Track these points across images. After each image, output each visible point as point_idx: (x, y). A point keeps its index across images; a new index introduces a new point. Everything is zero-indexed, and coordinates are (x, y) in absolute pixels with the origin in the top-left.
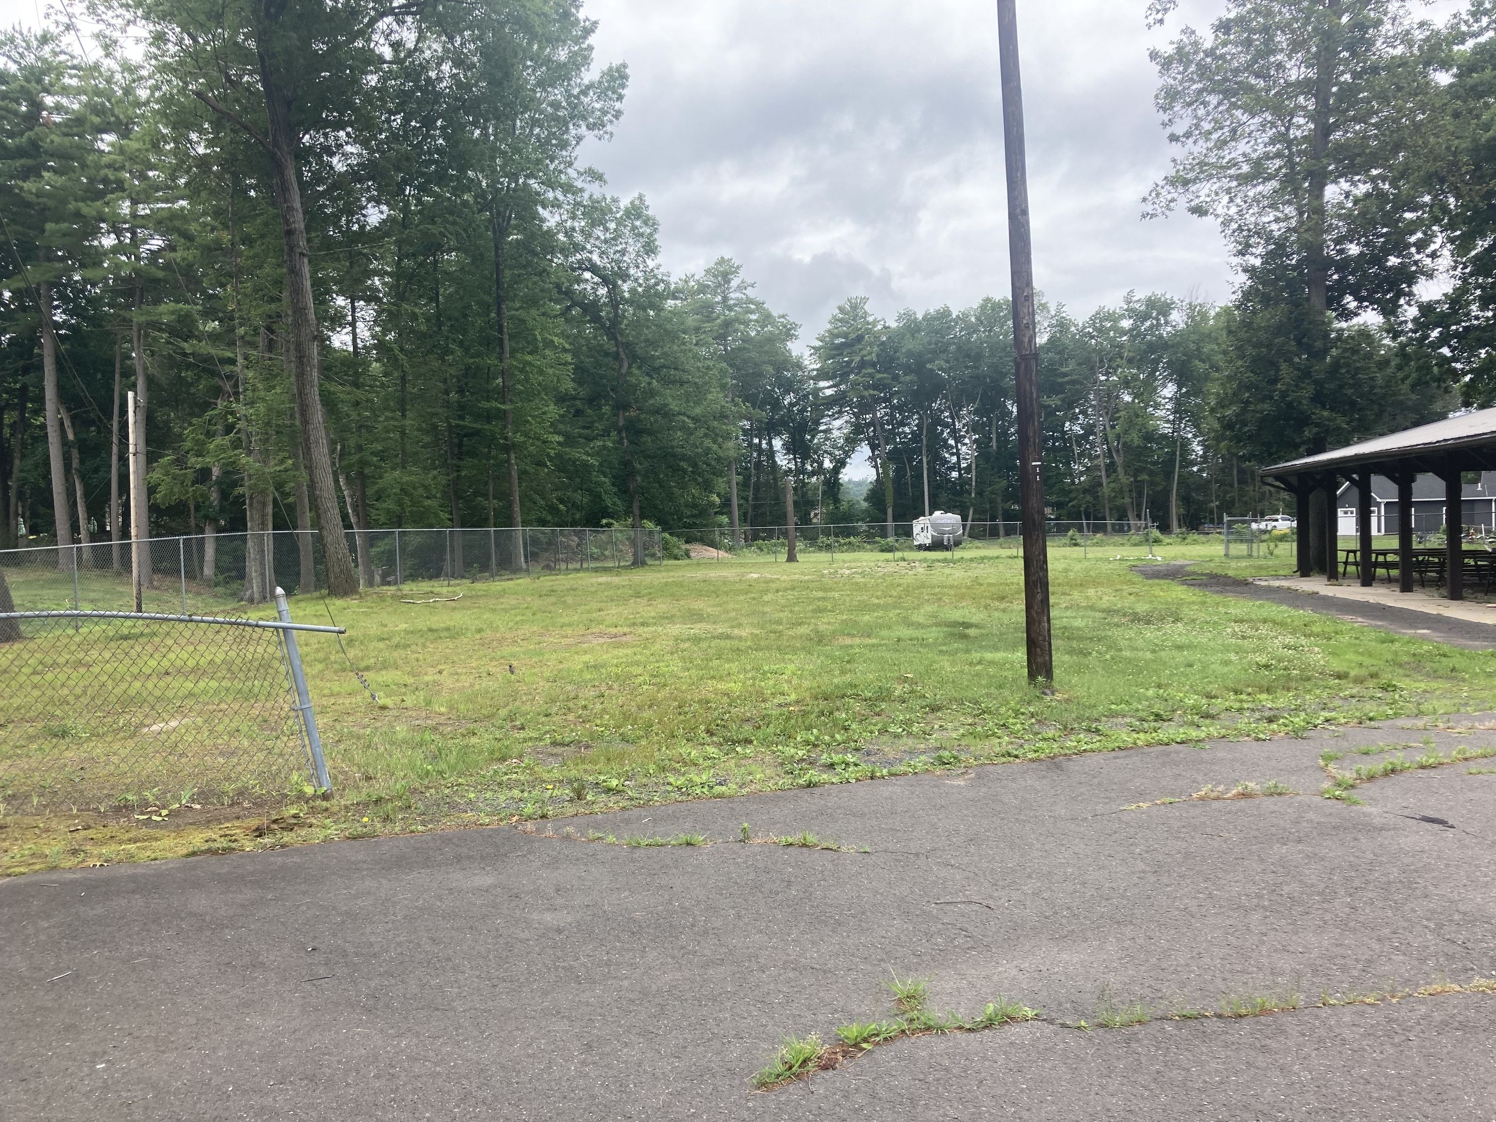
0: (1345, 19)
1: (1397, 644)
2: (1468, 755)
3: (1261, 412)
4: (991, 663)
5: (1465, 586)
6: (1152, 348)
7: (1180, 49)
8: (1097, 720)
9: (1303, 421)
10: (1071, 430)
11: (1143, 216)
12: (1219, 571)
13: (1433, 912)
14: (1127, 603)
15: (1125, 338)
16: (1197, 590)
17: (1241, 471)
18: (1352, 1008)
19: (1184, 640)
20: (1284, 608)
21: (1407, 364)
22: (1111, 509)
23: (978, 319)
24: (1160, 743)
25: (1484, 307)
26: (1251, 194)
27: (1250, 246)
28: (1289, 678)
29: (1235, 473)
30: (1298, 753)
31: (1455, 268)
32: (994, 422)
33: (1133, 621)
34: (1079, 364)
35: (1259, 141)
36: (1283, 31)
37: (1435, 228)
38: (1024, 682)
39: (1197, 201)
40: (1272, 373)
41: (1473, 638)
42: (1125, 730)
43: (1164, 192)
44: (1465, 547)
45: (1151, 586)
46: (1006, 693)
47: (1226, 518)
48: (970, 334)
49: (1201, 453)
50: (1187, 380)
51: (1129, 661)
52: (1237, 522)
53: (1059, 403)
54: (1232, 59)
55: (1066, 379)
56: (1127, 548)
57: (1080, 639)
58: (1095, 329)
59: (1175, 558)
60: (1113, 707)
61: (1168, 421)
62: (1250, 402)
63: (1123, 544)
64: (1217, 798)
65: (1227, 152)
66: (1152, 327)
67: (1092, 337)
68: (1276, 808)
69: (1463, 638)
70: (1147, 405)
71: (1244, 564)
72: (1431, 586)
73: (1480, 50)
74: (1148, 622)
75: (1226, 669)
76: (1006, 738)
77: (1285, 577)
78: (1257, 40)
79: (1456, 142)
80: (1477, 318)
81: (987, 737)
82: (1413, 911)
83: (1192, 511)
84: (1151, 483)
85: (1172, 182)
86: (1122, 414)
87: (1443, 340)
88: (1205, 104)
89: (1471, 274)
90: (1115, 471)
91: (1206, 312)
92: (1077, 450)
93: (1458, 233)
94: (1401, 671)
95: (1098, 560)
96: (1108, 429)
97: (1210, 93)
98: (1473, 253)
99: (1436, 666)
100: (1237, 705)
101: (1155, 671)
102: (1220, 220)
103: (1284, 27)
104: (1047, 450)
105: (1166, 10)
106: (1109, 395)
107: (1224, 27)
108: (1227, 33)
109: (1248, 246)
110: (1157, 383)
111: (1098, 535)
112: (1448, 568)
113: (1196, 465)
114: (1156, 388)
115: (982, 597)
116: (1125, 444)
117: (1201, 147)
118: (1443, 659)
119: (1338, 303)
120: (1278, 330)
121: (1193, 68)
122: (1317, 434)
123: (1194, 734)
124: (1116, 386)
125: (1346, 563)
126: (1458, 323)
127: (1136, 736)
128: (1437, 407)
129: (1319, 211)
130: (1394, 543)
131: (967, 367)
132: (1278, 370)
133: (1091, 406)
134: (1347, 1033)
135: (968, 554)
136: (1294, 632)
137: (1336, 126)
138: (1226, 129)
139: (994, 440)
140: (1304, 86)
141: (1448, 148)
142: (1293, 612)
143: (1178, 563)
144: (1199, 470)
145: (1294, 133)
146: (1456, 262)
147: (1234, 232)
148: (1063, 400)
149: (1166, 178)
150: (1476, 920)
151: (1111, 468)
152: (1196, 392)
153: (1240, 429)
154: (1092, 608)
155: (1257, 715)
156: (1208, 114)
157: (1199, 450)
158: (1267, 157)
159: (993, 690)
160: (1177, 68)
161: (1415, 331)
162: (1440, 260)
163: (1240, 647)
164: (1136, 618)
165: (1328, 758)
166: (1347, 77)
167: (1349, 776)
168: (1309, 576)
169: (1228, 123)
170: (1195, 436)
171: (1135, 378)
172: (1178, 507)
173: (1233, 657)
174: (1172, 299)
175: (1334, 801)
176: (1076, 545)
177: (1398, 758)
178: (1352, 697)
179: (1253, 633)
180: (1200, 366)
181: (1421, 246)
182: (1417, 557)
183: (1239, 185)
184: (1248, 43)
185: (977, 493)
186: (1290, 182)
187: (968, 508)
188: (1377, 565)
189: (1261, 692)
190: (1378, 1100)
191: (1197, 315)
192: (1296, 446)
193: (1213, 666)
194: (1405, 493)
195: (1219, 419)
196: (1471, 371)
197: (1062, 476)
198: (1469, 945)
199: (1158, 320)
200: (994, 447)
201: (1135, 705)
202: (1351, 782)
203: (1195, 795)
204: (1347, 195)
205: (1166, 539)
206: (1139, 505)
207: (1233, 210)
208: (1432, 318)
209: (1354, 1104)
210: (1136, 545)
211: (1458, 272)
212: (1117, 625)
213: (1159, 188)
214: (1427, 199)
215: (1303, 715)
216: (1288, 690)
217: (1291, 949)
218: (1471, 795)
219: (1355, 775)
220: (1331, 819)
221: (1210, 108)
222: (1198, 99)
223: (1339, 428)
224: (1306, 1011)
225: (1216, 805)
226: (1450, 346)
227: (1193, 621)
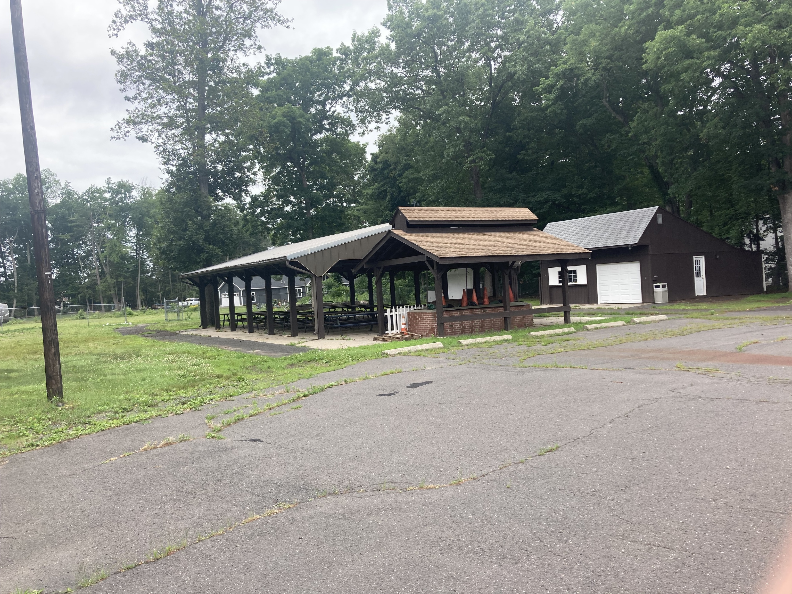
0: (209, 55)
1: (245, 358)
2: (271, 407)
3: (180, 246)
4: (25, 392)
5: (275, 328)
6: (122, 209)
7: (128, 52)
8: (90, 416)
9: (200, 250)
10: (77, 253)
11: (112, 138)
12: (162, 329)
13: (251, 483)
14: (111, 349)
15: (107, 203)
16: (150, 340)
17: (173, 276)
18: (212, 539)
19: (142, 367)
20: (194, 345)
21: (247, 224)
22: (103, 298)
23: (14, 186)
24: (125, 424)
25: (278, 200)
26: (169, 133)
27: (170, 160)
28: (194, 381)
29: (170, 276)
30: (196, 418)
31: (265, 181)
32: (28, 248)
33: (114, 359)
34: (81, 216)
35: (172, 107)
36: (180, 55)
37: (256, 161)
38: (45, 401)
39: (141, 134)
40: (184, 225)
41: (278, 352)
42: (105, 420)
43: (123, 127)
44: (275, 309)
45: (125, 339)
46: (33, 409)
47: (165, 301)
48: (9, 195)
49: (152, 266)
50: (143, 227)
51: (110, 381)
52: (172, 302)
53: (70, 238)
54: (156, 63)
55: (74, 224)
56: (113, 318)
57: (83, 372)
58: (89, 197)
59: (139, 323)
60: (99, 408)
61: (133, 249)
62: (174, 240)
63: (111, 317)
64: (154, 448)
65: (156, 110)
66: (122, 198)
67: (88, 202)
68: (183, 448)
69: (274, 352)
70: (121, 241)
71: (175, 323)
72: (261, 329)
73: (270, 80)
74: (123, 359)
75: (163, 380)
76: (31, 435)
77: (196, 329)
78: (168, 56)
79: (262, 122)
80: (275, 204)
81: (19, 437)
82: (242, 485)
83: (148, 297)
84: (126, 283)
85: (128, 122)
86: (108, 244)
87: (262, 214)
88: (143, 84)
89: (272, 184)
90: (105, 276)
91: (151, 192)
92: (82, 265)
93: (265, 164)
94: (247, 371)
95: (96, 326)
96: (100, 253)
97: (145, 78)
98: (272, 174)
99: (262, 366)
100: (167, 398)
101: (125, 385)
102: (154, 145)
103: (181, 53)
104: (64, 264)
105: (119, 30)
106: (99, 234)
107: (150, 45)
108: (152, 49)
109: (169, 160)
110: (126, 228)
111: (97, 312)
112: (267, 320)
113: (149, 272)
114: (126, 231)
115: (21, 353)
116: (110, 262)
117: (141, 106)
118: (265, 363)
119: (214, 193)
120: (186, 204)
121: (135, 64)
122: (207, 257)
123: (144, 416)
124: (103, 229)
125: (224, 321)
126: (268, 206)
127: (111, 422)
128: (263, 245)
129: (202, 146)
130: (244, 310)
131: (8, 214)
132: (187, 224)
133: (89, 240)
134: (209, 552)
135: (12, 328)
136: (198, 357)
137: (208, 106)
138: (155, 99)
139: (29, 258)
140: (192, 84)
141: (258, 124)
142: (199, 347)
143: (140, 325)
144: (151, 275)
145: (188, 106)
146: (265, 177)
147: (161, 152)
148: (72, 236)
149: (124, 119)
150: (269, 483)
151: (102, 275)
152: (148, 234)
153: (169, 254)
154: (91, 354)
155: (177, 402)
156: (145, 89)
157: (151, 265)
158: (176, 116)
159: (24, 408)
160: (126, 62)
161: (250, 209)
162: (258, 177)
163: (170, 367)
164: (116, 357)
165: (209, 419)
166: (212, 83)
167: (219, 425)
168: (207, 328)
169: (156, 96)
170: (148, 257)
171: (114, 225)
172: (141, 295)
173: (167, 373)
174: (132, 184)
175: (211, 439)
176: (83, 318)
177: (241, 413)
178: (224, 386)
179: (178, 359)
180: (150, 221)
181: (249, 169)
182: (255, 316)
183: (163, 128)
184: (163, 57)
185: (18, 290)
186: (188, 131)
187: (13, 299)
188: (238, 320)
189: (180, 390)
190: (221, 580)
191: (146, 193)
192: (198, 263)
193: (156, 379)
194: (248, 286)
195: (158, 249)
196: (275, 229)
197: (72, 280)
198: (265, 495)
199: (125, 195)
200: (29, 262)
201: (112, 405)
202: (219, 428)
203: (142, 449)
204: (215, 140)
205: (135, 313)
206: (119, 295)
207: (161, 141)
208: (257, 203)
209: (209, 586)
210: (118, 317)
211: (267, 182)
212: (105, 362)
213: (120, 124)
214: (251, 147)
215: (199, 398)
216: (194, 387)
217: (185, 517)
218: (271, 425)
219: (221, 425)
220: (209, 449)
221: (146, 86)
222: (138, 80)
223: (217, 254)
224: (190, 547)
225: (153, 452)
226: (265, 217)
227: (147, 356)
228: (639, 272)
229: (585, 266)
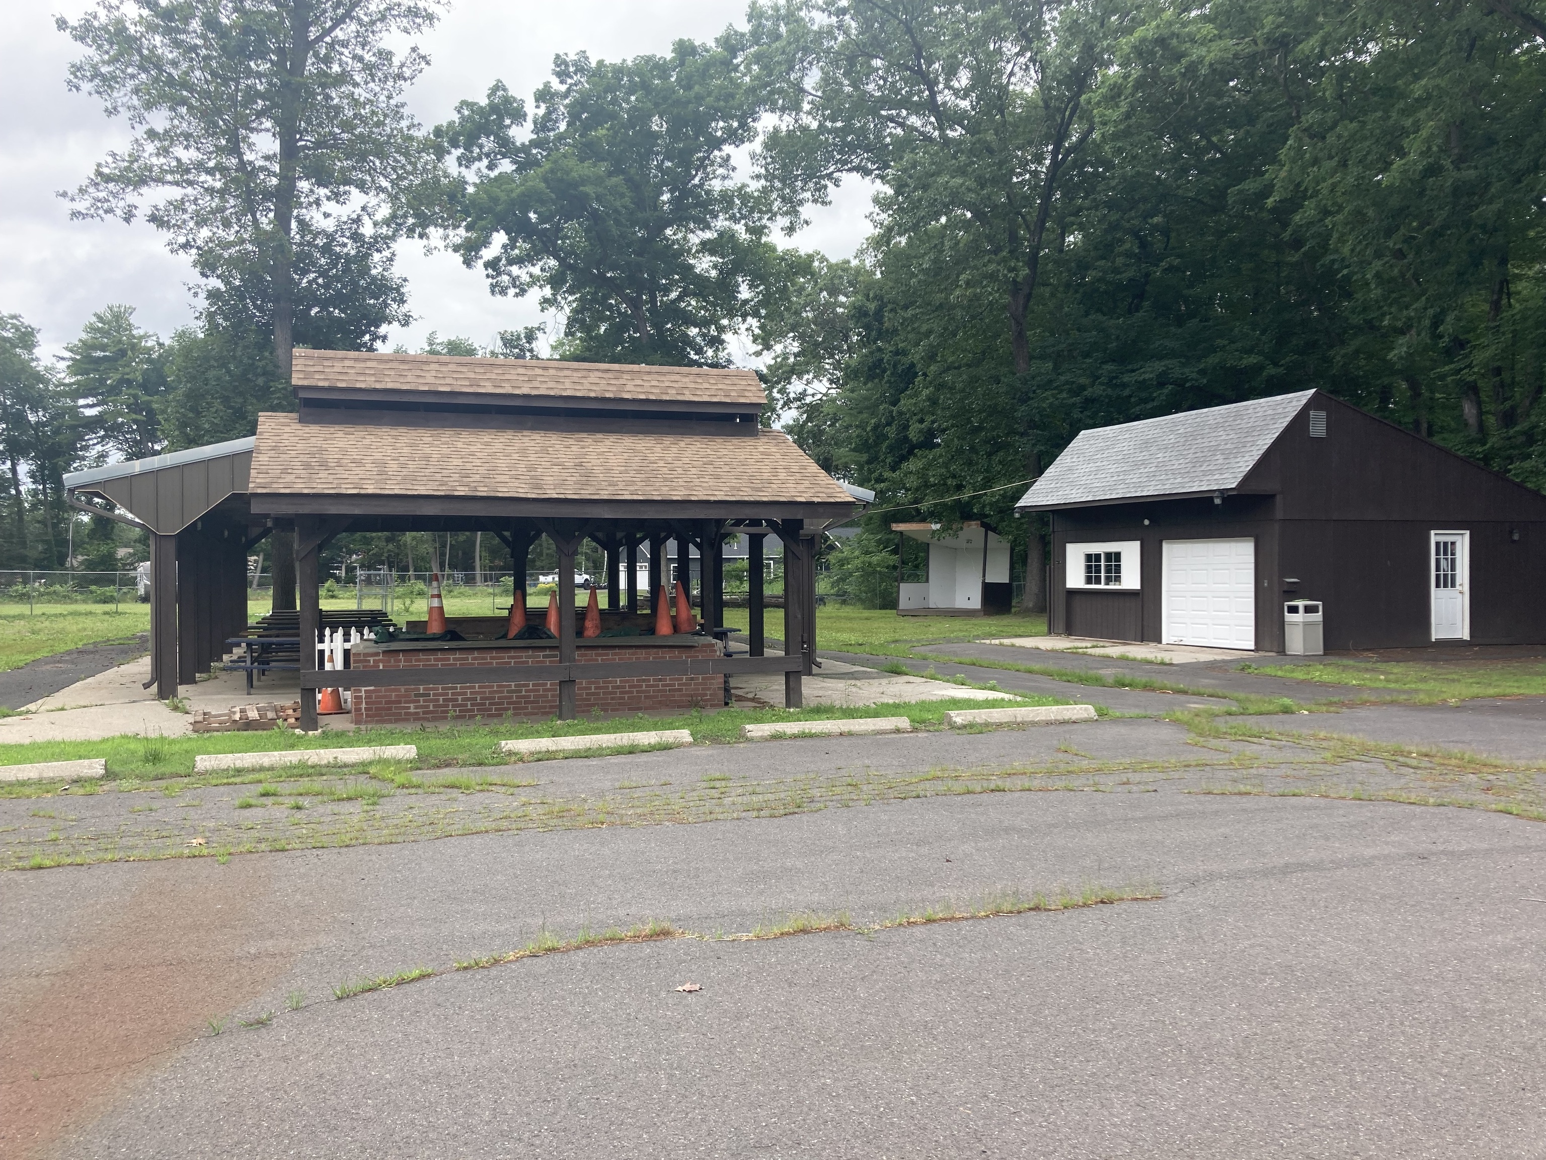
176: (333, 597)
228: (1252, 566)
229: (1138, 543)
